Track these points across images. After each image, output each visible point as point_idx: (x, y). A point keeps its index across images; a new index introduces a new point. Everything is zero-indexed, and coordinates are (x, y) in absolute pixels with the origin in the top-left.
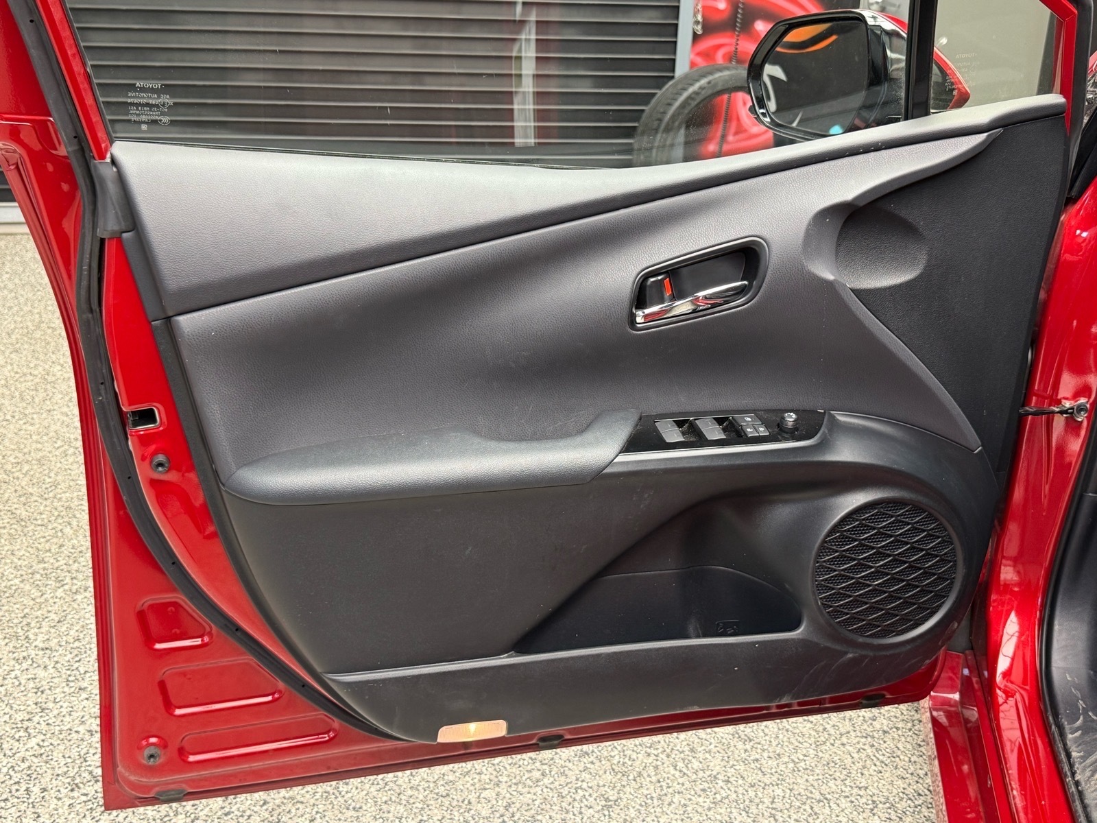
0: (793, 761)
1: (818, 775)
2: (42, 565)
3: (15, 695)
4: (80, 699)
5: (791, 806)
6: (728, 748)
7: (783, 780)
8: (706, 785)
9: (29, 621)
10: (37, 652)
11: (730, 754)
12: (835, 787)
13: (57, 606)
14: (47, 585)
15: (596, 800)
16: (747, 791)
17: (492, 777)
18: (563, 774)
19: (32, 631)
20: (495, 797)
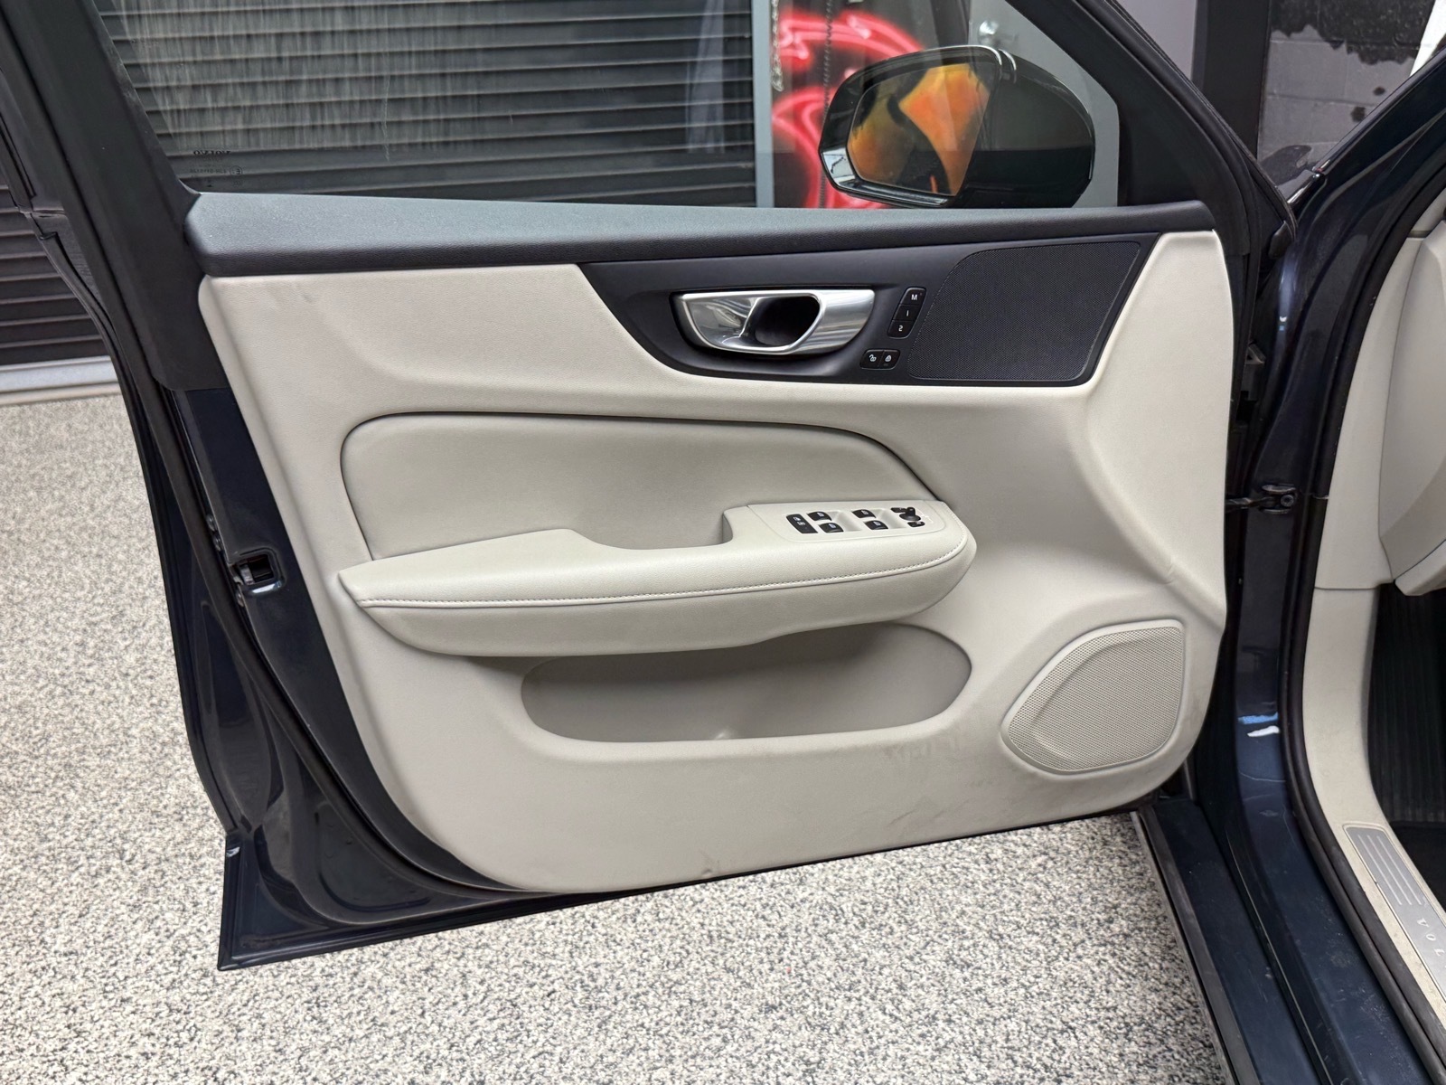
0: (1023, 986)
1: (1056, 999)
2: (46, 845)
3: (39, 1018)
4: (124, 1013)
5: (1030, 1043)
6: (944, 979)
7: (1015, 1011)
8: (924, 1029)
9: (41, 919)
10: (59, 960)
11: (947, 986)
12: (1077, 1012)
13: (74, 895)
14: (57, 870)
15: (794, 1064)
16: (974, 1030)
17: (663, 1052)
18: (749, 1037)
19: (48, 932)
20: (669, 1076)
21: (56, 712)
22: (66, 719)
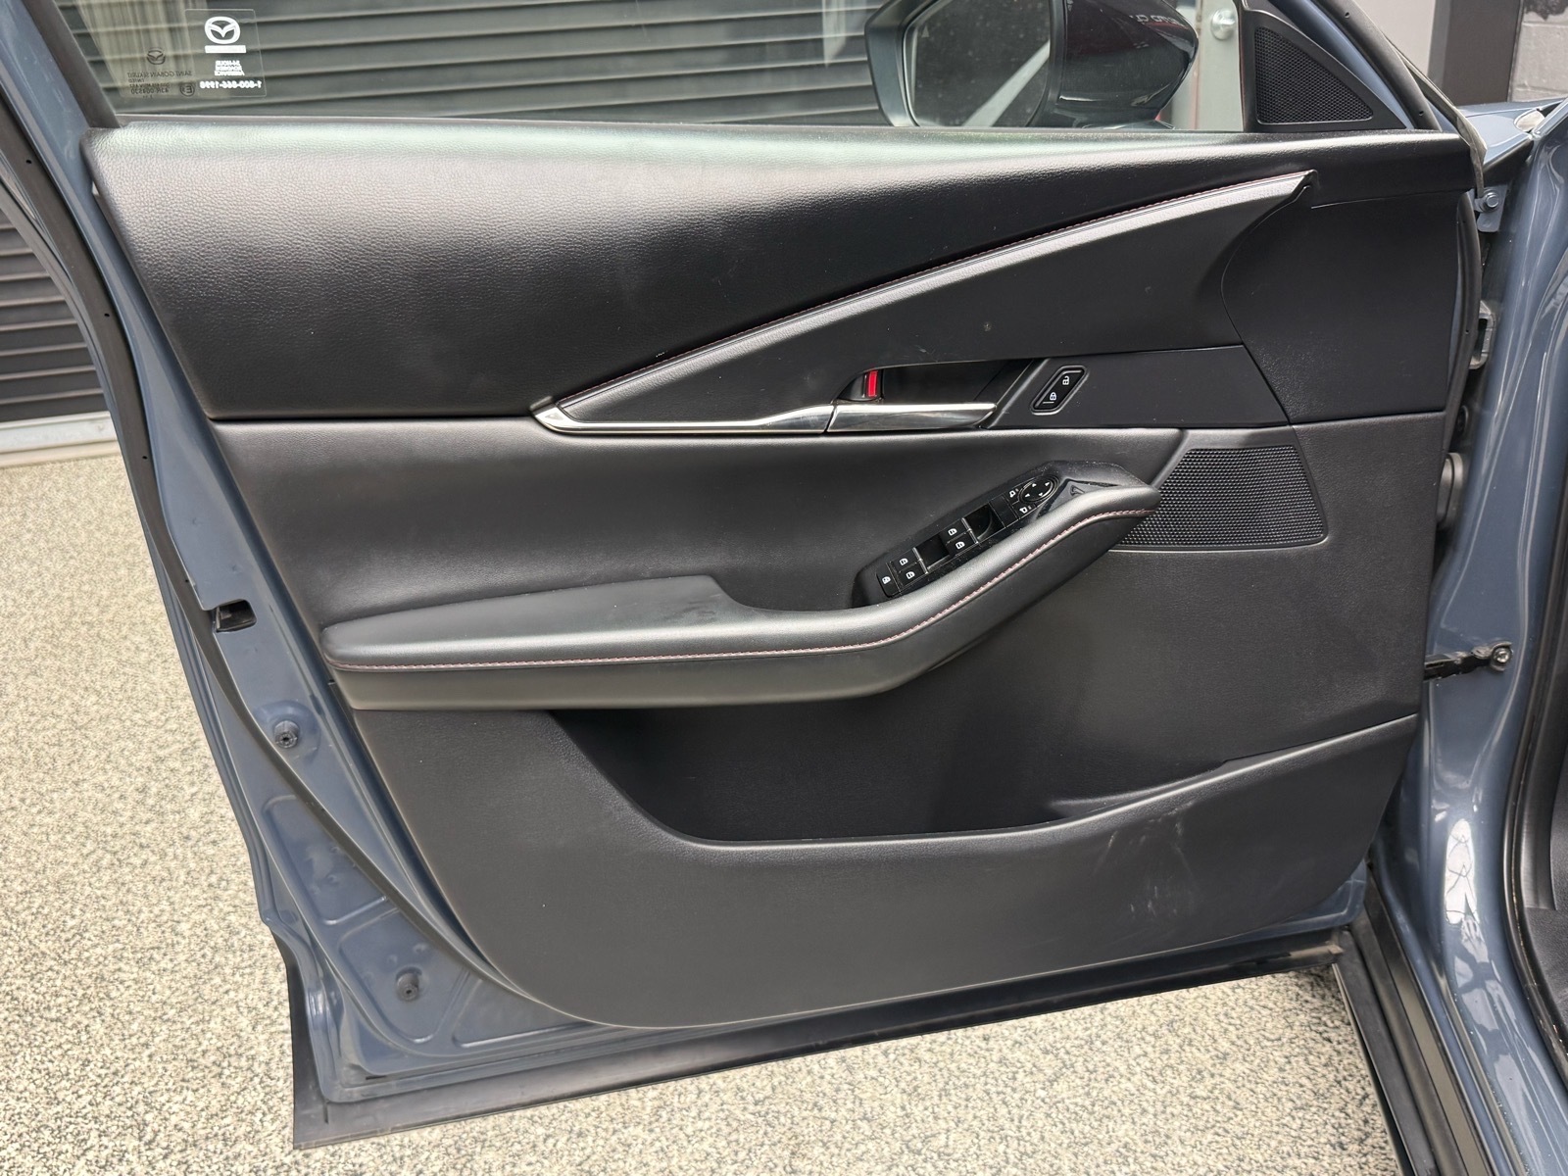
21: (99, 893)
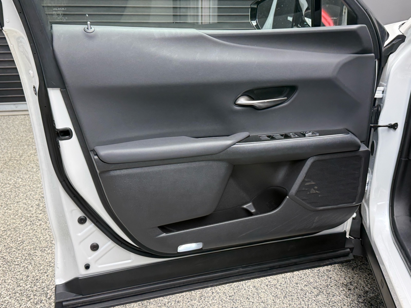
22: (30, 235)
